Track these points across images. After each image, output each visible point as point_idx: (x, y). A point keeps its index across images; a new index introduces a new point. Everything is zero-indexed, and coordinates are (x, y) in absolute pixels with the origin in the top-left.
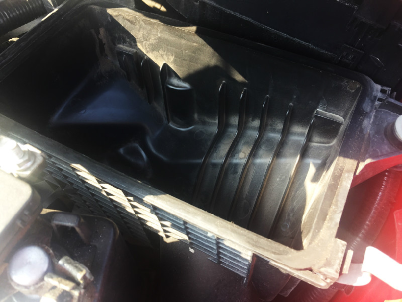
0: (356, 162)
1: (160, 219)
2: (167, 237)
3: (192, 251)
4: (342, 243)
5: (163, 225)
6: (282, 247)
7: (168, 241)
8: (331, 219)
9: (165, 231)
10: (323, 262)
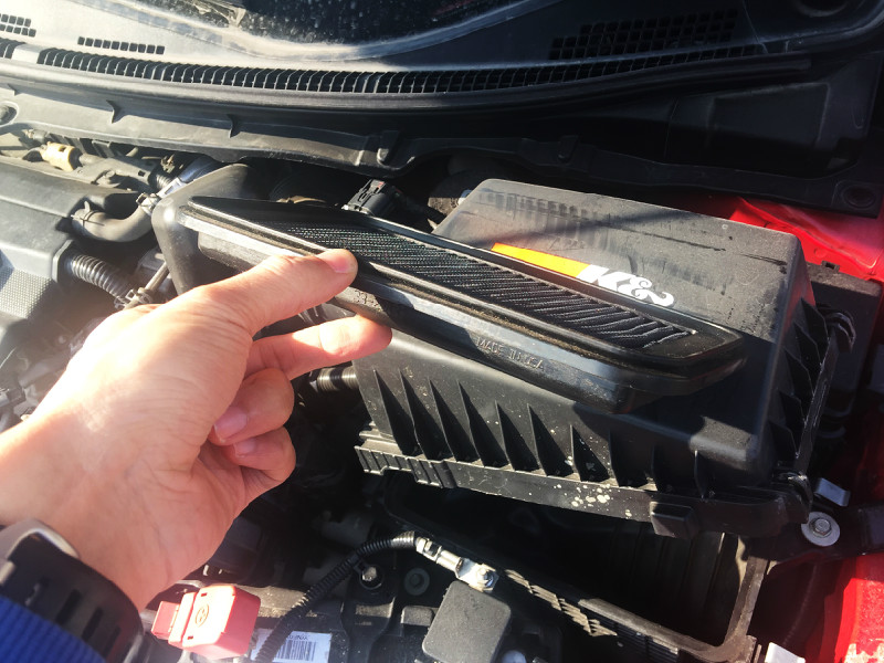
0: (766, 562)
1: (589, 618)
2: (593, 632)
3: (620, 645)
4: (752, 639)
5: (590, 623)
6: (702, 644)
7: (594, 635)
8: (744, 618)
9: (591, 627)
10: (737, 655)
